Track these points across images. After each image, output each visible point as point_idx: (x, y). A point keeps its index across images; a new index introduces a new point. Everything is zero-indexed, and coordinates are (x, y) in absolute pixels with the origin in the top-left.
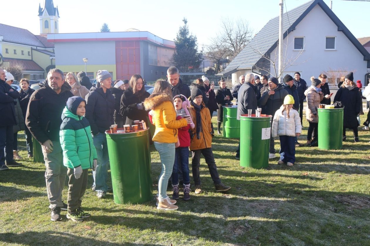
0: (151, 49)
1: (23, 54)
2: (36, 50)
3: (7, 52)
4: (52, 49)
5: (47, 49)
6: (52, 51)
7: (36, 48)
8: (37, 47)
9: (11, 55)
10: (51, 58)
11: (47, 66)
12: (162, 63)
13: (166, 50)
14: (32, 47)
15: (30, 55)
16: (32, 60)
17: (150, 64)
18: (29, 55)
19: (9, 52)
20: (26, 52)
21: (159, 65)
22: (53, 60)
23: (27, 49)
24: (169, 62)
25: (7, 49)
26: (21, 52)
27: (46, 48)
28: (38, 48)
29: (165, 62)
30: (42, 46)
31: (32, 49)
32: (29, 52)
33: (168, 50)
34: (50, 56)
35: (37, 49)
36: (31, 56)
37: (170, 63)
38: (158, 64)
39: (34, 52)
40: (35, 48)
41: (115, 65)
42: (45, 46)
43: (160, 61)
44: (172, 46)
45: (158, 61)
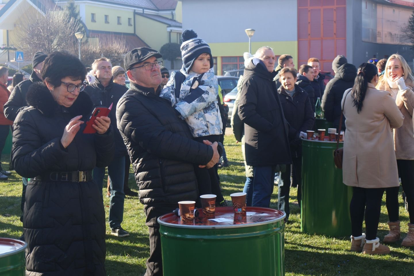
0: (366, 8)
1: (119, 23)
2: (143, 15)
3: (93, 20)
4: (169, 12)
5: (161, 13)
6: (170, 17)
7: (142, 12)
8: (145, 10)
9: (99, 26)
10: (169, 29)
11: (162, 45)
12: (386, 36)
13: (394, 11)
14: (135, 10)
15: (131, 25)
16: (134, 35)
17: (363, 39)
18: (130, 25)
19: (96, 20)
20: (124, 20)
21: (379, 41)
22: (172, 34)
23: (127, 13)
24: (402, 34)
25: (93, 15)
26: (116, 19)
27: (158, 10)
28: (147, 11)
29: (391, 34)
30: (152, 7)
31: (135, 13)
32: (129, 19)
33: (397, 11)
34: (167, 27)
35: (145, 12)
36: (133, 27)
37: (404, 36)
38: (378, 38)
39: (138, 17)
40: (140, 11)
41: (296, 43)
42: (157, 8)
43: (381, 32)
44: (407, 2)
45: (379, 32)
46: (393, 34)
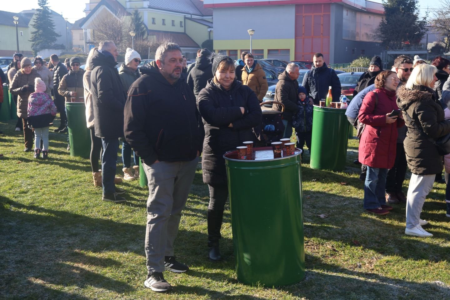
0: (347, 15)
1: (173, 25)
2: (191, 19)
3: (154, 23)
4: (211, 17)
5: (205, 18)
6: (211, 21)
7: (190, 17)
8: (192, 16)
9: (158, 26)
10: (209, 30)
11: (204, 41)
12: (363, 36)
13: (370, 17)
14: (185, 16)
15: (183, 27)
16: (184, 33)
17: (344, 38)
18: (181, 26)
19: (156, 23)
20: (177, 23)
21: (358, 39)
22: (211, 33)
23: (179, 18)
24: (374, 34)
25: (153, 19)
26: (171, 22)
27: (203, 16)
28: (194, 17)
29: (367, 34)
30: (199, 13)
31: (185, 18)
32: (181, 22)
33: (372, 17)
34: (208, 28)
35: (192, 17)
36: (184, 27)
37: (374, 36)
38: (357, 37)
39: (187, 21)
40: (189, 16)
41: (294, 40)
42: (202, 14)
43: (359, 33)
44: (380, 11)
45: (357, 33)
46: (368, 34)
